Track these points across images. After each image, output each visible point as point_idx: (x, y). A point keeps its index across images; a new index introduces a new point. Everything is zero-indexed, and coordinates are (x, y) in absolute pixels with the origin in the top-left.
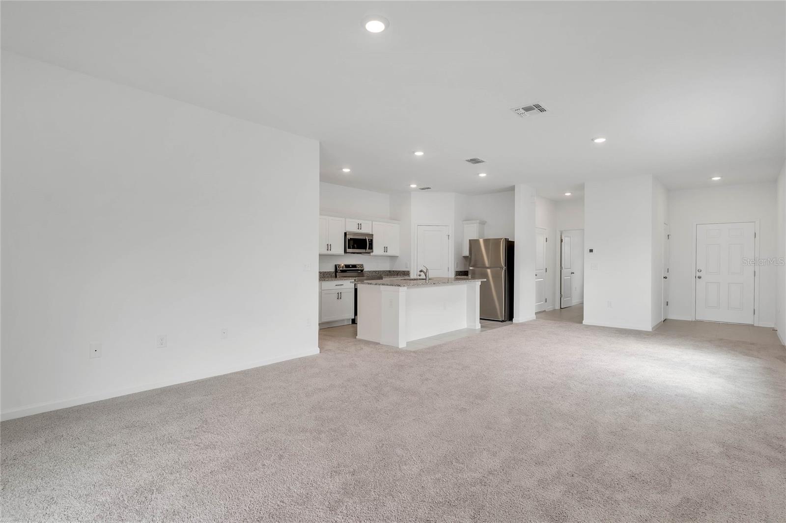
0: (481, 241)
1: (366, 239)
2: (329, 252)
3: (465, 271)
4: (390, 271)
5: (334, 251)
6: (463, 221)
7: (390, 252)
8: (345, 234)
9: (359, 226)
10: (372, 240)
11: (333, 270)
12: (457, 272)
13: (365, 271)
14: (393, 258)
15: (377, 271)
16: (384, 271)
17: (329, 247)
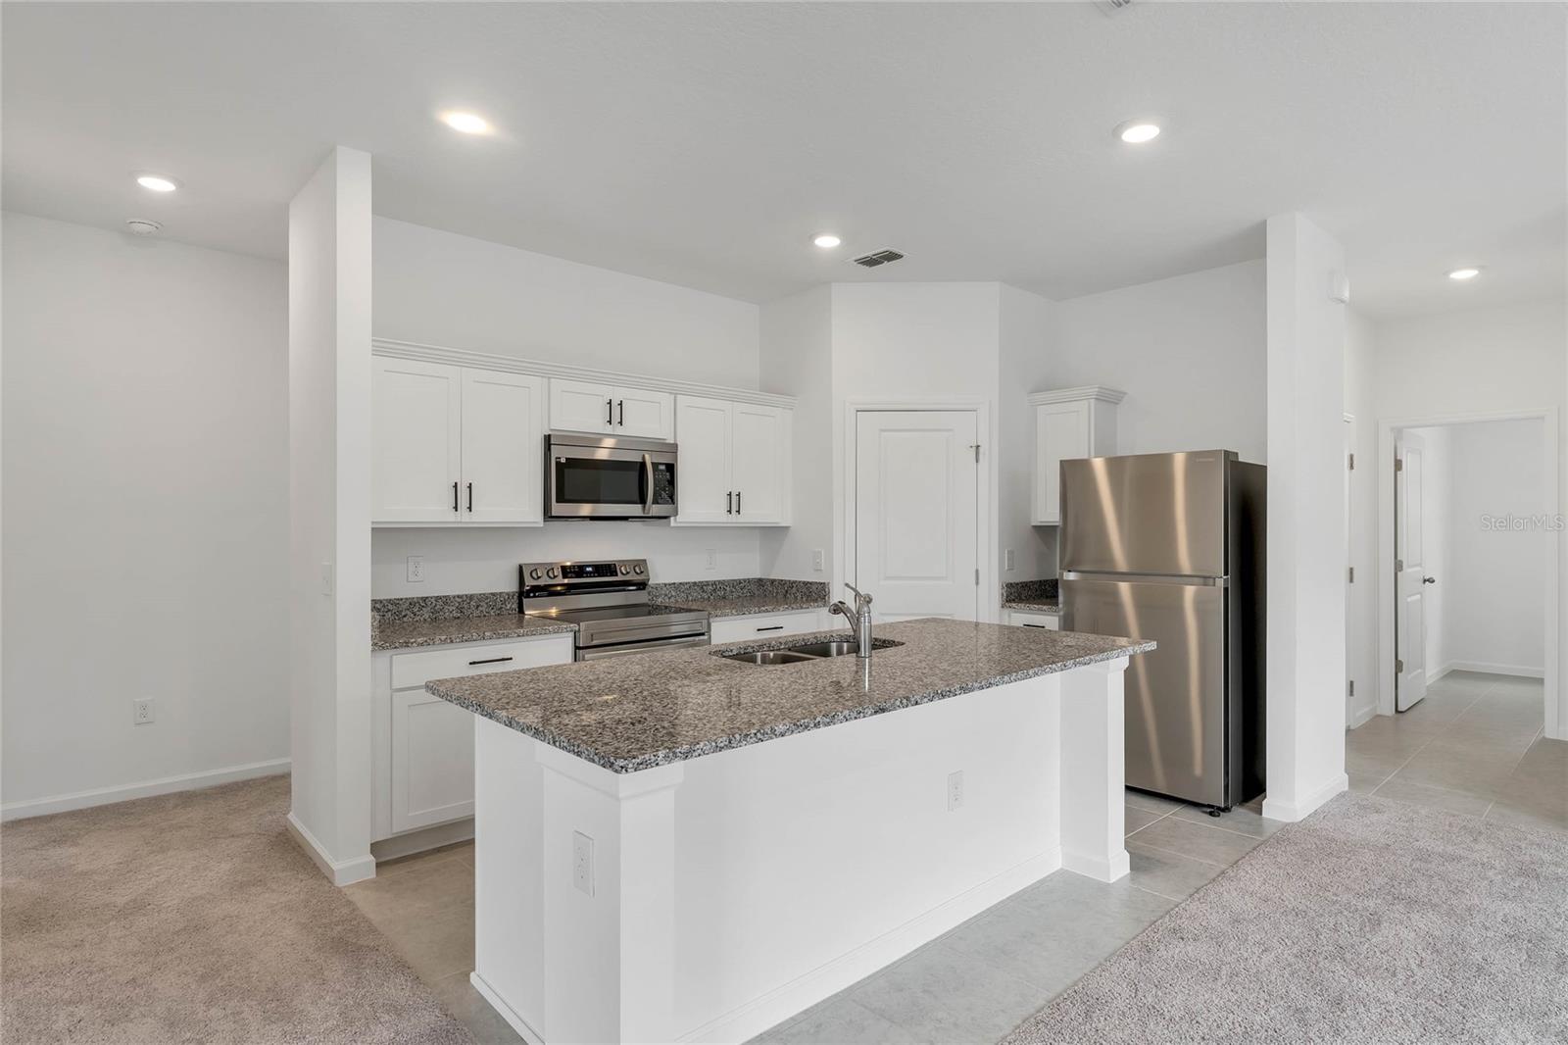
0: (1099, 465)
1: (643, 465)
2: (464, 518)
3: (1041, 583)
4: (760, 580)
5: (486, 512)
6: (1033, 392)
7: (754, 513)
8: (548, 439)
9: (615, 412)
10: (671, 468)
11: (511, 586)
12: (1010, 586)
13: (657, 587)
14: (773, 534)
15: (707, 584)
16: (740, 582)
17: (461, 495)
